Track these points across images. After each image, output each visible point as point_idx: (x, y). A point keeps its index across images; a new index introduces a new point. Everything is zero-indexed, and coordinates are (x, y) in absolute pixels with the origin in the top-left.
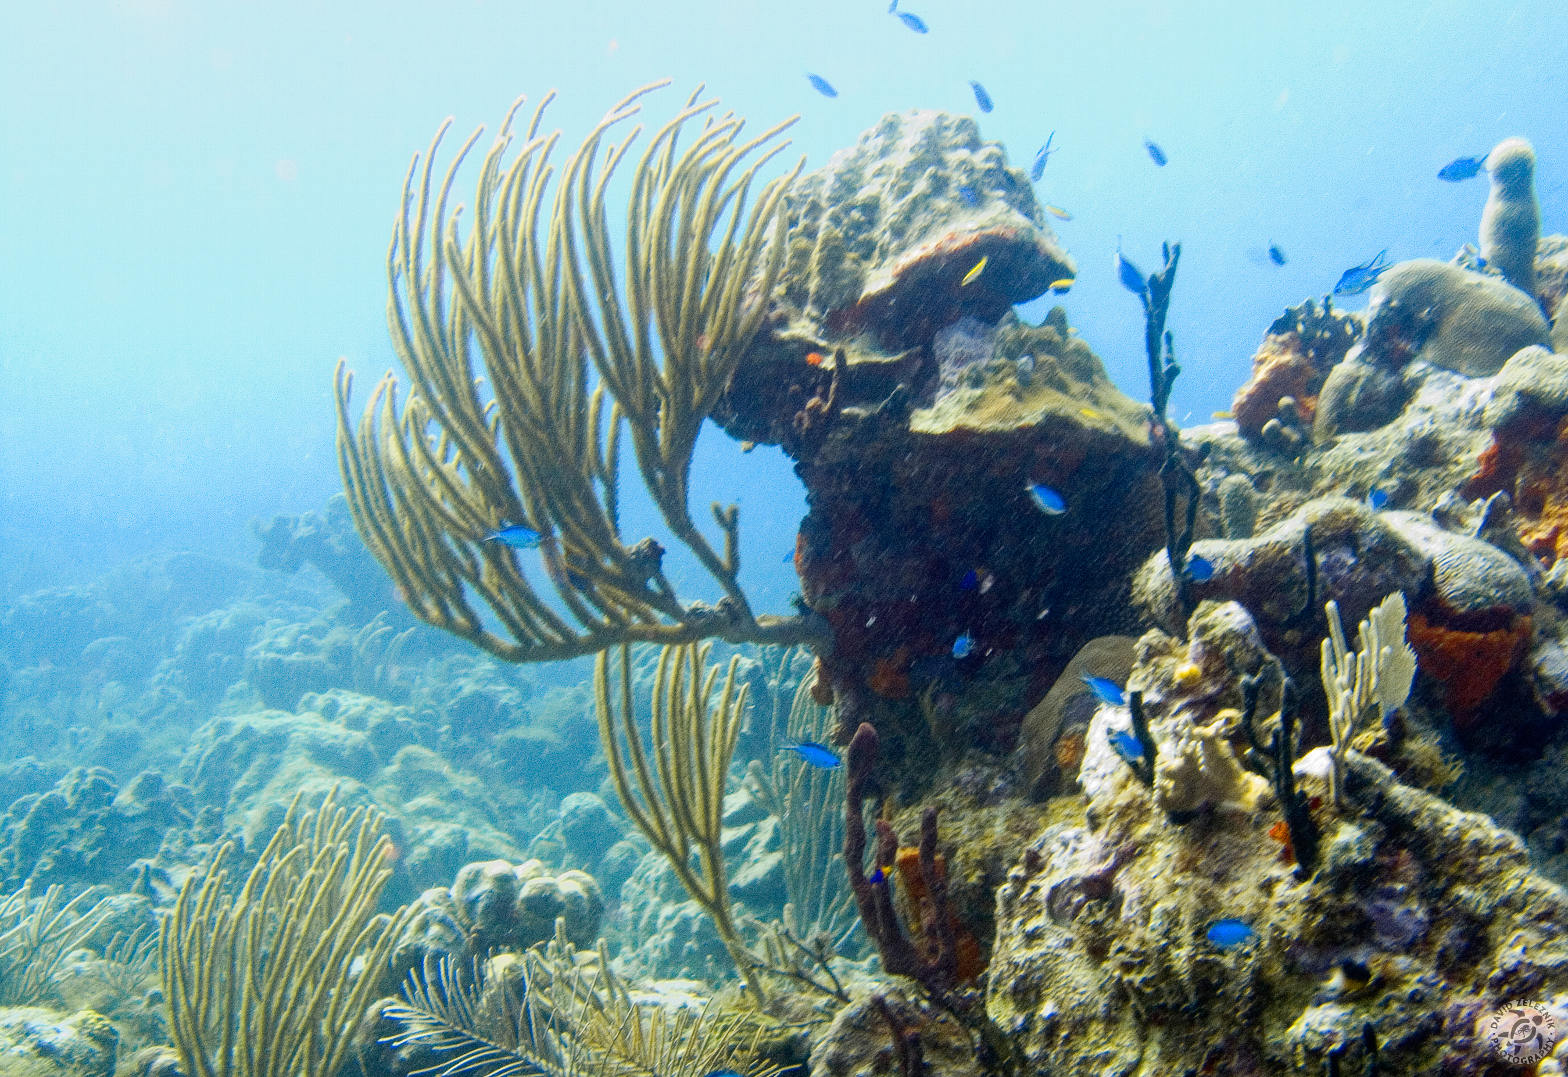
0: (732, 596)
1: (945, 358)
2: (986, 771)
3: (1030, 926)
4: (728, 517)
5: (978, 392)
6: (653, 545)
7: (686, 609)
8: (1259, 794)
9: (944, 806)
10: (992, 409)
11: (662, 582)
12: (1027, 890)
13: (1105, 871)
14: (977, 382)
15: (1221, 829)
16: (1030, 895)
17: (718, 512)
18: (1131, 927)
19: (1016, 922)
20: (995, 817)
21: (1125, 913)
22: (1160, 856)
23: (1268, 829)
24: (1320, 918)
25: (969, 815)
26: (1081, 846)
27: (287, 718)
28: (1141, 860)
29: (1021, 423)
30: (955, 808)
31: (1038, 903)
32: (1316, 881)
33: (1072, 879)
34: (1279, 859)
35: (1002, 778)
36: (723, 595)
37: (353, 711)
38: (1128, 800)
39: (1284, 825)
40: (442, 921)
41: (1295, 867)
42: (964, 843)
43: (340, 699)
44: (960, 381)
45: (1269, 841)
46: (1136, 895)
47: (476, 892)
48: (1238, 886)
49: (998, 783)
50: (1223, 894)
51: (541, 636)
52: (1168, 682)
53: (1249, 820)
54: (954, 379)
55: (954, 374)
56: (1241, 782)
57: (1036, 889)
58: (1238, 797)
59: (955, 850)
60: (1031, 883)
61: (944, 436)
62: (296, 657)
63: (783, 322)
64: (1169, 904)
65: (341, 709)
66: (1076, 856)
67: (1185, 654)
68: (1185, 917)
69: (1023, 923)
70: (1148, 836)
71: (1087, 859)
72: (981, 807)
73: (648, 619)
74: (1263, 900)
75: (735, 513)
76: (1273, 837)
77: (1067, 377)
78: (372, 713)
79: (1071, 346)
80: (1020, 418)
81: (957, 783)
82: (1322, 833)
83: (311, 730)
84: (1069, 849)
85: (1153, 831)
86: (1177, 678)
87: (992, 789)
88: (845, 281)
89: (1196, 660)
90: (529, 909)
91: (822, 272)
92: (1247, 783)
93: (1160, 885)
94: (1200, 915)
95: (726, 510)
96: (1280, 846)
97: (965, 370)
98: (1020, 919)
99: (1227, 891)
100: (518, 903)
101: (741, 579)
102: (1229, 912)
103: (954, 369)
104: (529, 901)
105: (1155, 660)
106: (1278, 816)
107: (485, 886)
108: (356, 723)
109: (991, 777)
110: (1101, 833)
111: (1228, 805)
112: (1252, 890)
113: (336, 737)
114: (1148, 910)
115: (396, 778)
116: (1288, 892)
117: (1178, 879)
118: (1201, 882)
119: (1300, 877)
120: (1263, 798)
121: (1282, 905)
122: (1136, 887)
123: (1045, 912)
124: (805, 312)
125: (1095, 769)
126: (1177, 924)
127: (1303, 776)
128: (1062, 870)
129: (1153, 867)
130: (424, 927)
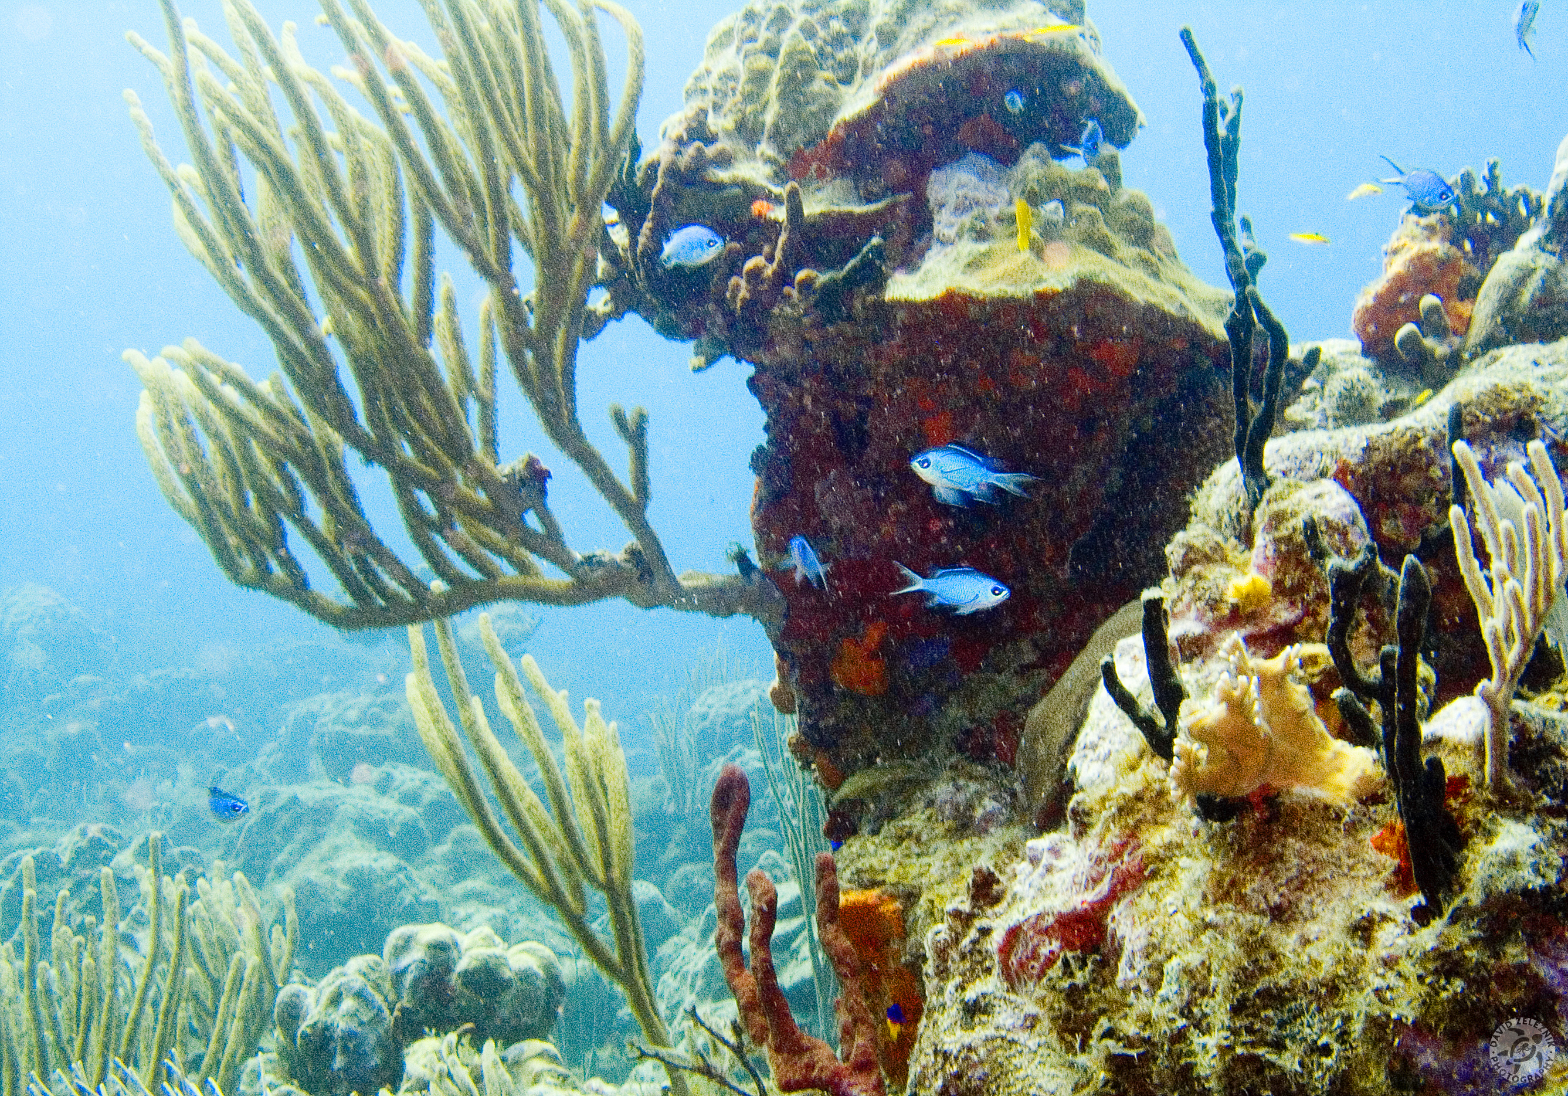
0: (640, 538)
1: (941, 206)
2: (973, 787)
3: (971, 994)
4: (631, 423)
5: (983, 247)
6: (531, 463)
7: (578, 557)
8: (1358, 773)
9: (909, 835)
10: (1000, 269)
11: (545, 516)
12: (973, 934)
13: (1092, 905)
14: (981, 235)
15: (1290, 831)
16: (974, 942)
17: (619, 418)
18: (1131, 997)
19: (950, 986)
20: (979, 852)
21: (1123, 974)
22: (1184, 879)
23: (1369, 836)
24: (1458, 984)
25: (943, 848)
26: (1059, 863)
27: (339, 790)
28: (1153, 886)
29: (1040, 288)
30: (924, 837)
31: (988, 955)
32: (1454, 919)
33: (1040, 916)
34: (1389, 886)
35: (995, 799)
36: (631, 540)
37: (409, 786)
38: (1139, 787)
39: (1400, 825)
40: (359, 995)
41: (1417, 898)
42: (930, 887)
43: (396, 773)
44: (959, 235)
45: (1372, 855)
46: (1143, 942)
47: (405, 961)
48: (1312, 929)
49: (989, 804)
50: (1286, 942)
51: (382, 591)
52: (1213, 604)
53: (1338, 818)
54: (951, 233)
55: (952, 225)
56: (1327, 755)
57: (985, 932)
58: (1321, 781)
59: (918, 896)
60: (978, 923)
61: (932, 304)
62: (364, 730)
63: (724, 160)
64: (1193, 958)
65: (396, 783)
66: (1049, 878)
67: (1246, 564)
68: (1220, 980)
69: (961, 987)
70: (1169, 846)
71: (1069, 881)
72: (961, 838)
73: (523, 568)
74: (1356, 952)
75: (642, 418)
76: (1380, 848)
77: (1116, 239)
78: (428, 788)
79: (1124, 199)
80: (1040, 280)
81: (930, 803)
82: (1469, 836)
83: (360, 803)
84: (1041, 869)
85: (1176, 839)
86: (1231, 598)
87: (979, 813)
88: (814, 108)
89: (1261, 569)
90: (465, 984)
91: (783, 96)
92: (1337, 755)
93: (1181, 926)
94: (1244, 977)
95: (630, 417)
96: (1390, 862)
97: (967, 219)
98: (958, 979)
99: (1294, 937)
100: (454, 979)
101: (652, 515)
102: (1293, 971)
103: (953, 219)
104: (468, 977)
105: (1196, 569)
106: (1389, 813)
107: (416, 955)
108: (410, 798)
109: (979, 795)
110: (1091, 842)
111: (1301, 791)
112: (1339, 936)
113: (384, 812)
114: (1159, 968)
115: (446, 859)
116: (1400, 941)
117: (1210, 915)
118: (1247, 920)
119: (1422, 916)
120: (1365, 780)
121: (1389, 963)
122: (1141, 930)
123: (996, 970)
124: (758, 152)
125: (1094, 747)
126: (1204, 993)
127: (1436, 742)
128: (1026, 903)
129: (1171, 898)
130: (336, 1000)
